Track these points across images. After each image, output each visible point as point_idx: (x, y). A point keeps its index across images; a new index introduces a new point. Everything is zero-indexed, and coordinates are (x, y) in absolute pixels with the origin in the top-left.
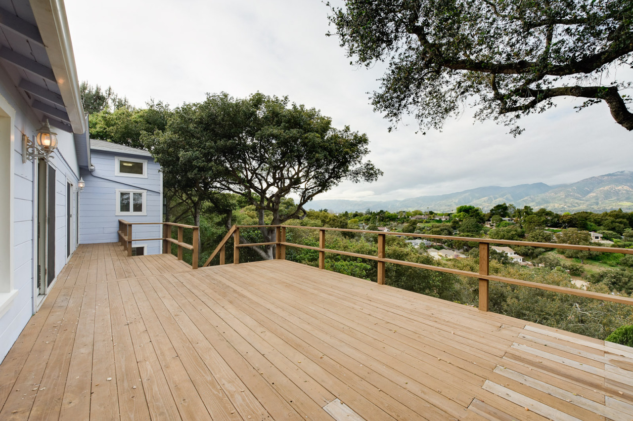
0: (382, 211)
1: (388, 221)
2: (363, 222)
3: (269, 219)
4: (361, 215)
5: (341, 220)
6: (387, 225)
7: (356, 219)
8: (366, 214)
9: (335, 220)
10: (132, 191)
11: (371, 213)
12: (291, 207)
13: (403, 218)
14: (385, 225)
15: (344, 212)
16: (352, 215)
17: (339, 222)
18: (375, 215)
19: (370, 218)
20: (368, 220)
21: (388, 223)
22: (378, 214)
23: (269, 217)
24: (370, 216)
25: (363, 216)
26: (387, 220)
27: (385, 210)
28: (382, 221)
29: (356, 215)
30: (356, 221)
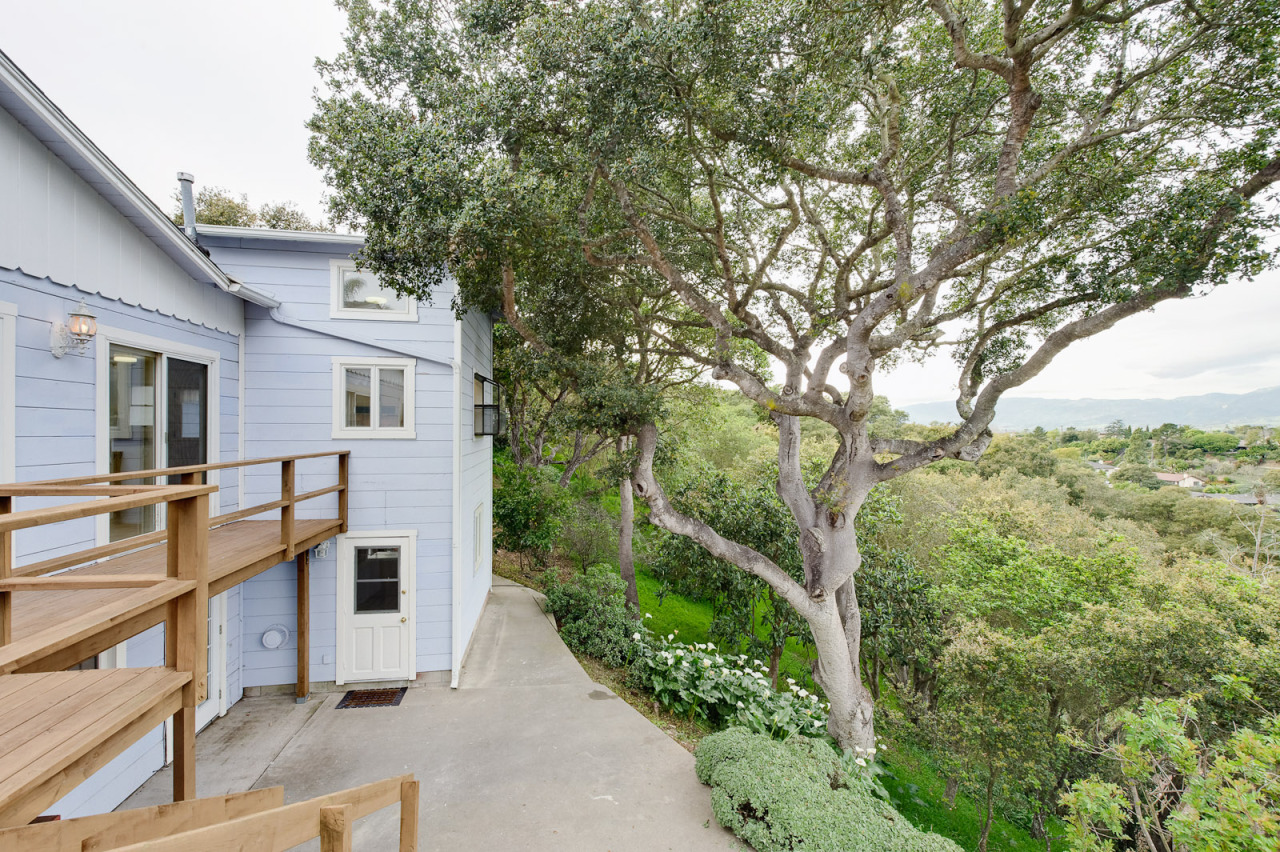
0: (1167, 427)
1: (1195, 456)
2: (1097, 456)
3: (824, 450)
4: (1090, 437)
5: (1034, 450)
6: (1193, 467)
7: (1072, 448)
8: (1109, 435)
9: (1014, 450)
10: (373, 362)
11: (1128, 433)
12: (882, 417)
13: (1262, 447)
14: (1184, 468)
15: (1032, 429)
16: (1058, 439)
17: (1028, 457)
18: (1144, 437)
19: (1124, 446)
20: (1114, 451)
21: (1196, 462)
22: (1155, 434)
23: (825, 442)
24: (1122, 439)
25: (1096, 439)
26: (1190, 452)
27: (1179, 423)
28: (1172, 454)
29: (1070, 438)
30: (1074, 453)
